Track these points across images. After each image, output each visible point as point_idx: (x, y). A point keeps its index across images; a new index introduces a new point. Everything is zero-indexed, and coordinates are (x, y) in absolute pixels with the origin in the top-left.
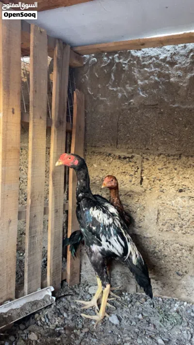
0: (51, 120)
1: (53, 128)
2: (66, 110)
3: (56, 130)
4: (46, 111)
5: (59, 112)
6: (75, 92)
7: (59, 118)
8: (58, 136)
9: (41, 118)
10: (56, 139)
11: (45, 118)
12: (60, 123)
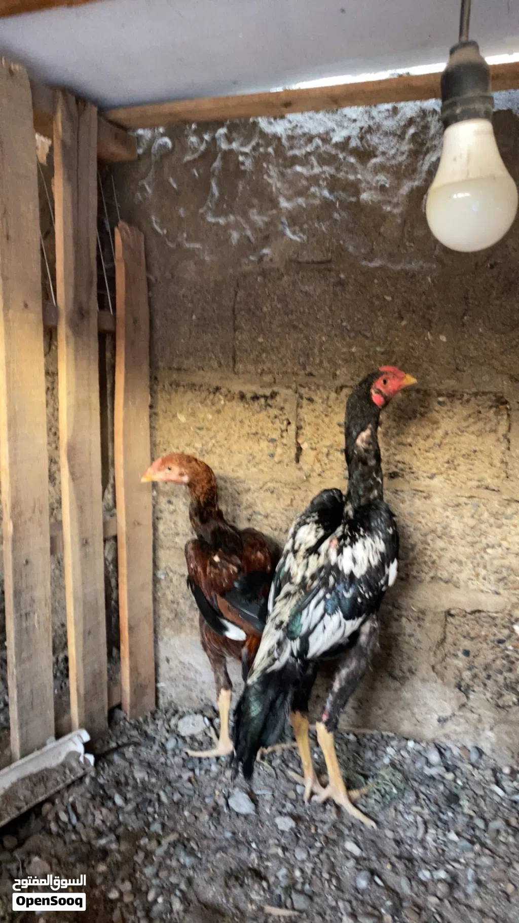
0: (56, 308)
1: (63, 330)
2: (95, 280)
3: (70, 333)
4: (39, 287)
5: (76, 287)
6: (116, 230)
7: (77, 301)
8: (76, 350)
9: (26, 306)
10: (72, 357)
11: (36, 306)
12: (80, 314)
